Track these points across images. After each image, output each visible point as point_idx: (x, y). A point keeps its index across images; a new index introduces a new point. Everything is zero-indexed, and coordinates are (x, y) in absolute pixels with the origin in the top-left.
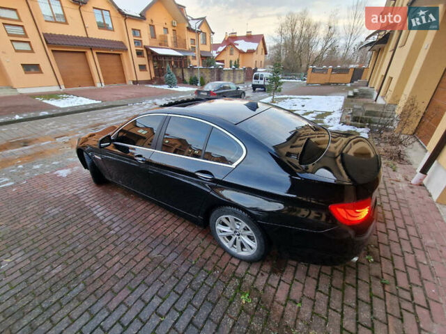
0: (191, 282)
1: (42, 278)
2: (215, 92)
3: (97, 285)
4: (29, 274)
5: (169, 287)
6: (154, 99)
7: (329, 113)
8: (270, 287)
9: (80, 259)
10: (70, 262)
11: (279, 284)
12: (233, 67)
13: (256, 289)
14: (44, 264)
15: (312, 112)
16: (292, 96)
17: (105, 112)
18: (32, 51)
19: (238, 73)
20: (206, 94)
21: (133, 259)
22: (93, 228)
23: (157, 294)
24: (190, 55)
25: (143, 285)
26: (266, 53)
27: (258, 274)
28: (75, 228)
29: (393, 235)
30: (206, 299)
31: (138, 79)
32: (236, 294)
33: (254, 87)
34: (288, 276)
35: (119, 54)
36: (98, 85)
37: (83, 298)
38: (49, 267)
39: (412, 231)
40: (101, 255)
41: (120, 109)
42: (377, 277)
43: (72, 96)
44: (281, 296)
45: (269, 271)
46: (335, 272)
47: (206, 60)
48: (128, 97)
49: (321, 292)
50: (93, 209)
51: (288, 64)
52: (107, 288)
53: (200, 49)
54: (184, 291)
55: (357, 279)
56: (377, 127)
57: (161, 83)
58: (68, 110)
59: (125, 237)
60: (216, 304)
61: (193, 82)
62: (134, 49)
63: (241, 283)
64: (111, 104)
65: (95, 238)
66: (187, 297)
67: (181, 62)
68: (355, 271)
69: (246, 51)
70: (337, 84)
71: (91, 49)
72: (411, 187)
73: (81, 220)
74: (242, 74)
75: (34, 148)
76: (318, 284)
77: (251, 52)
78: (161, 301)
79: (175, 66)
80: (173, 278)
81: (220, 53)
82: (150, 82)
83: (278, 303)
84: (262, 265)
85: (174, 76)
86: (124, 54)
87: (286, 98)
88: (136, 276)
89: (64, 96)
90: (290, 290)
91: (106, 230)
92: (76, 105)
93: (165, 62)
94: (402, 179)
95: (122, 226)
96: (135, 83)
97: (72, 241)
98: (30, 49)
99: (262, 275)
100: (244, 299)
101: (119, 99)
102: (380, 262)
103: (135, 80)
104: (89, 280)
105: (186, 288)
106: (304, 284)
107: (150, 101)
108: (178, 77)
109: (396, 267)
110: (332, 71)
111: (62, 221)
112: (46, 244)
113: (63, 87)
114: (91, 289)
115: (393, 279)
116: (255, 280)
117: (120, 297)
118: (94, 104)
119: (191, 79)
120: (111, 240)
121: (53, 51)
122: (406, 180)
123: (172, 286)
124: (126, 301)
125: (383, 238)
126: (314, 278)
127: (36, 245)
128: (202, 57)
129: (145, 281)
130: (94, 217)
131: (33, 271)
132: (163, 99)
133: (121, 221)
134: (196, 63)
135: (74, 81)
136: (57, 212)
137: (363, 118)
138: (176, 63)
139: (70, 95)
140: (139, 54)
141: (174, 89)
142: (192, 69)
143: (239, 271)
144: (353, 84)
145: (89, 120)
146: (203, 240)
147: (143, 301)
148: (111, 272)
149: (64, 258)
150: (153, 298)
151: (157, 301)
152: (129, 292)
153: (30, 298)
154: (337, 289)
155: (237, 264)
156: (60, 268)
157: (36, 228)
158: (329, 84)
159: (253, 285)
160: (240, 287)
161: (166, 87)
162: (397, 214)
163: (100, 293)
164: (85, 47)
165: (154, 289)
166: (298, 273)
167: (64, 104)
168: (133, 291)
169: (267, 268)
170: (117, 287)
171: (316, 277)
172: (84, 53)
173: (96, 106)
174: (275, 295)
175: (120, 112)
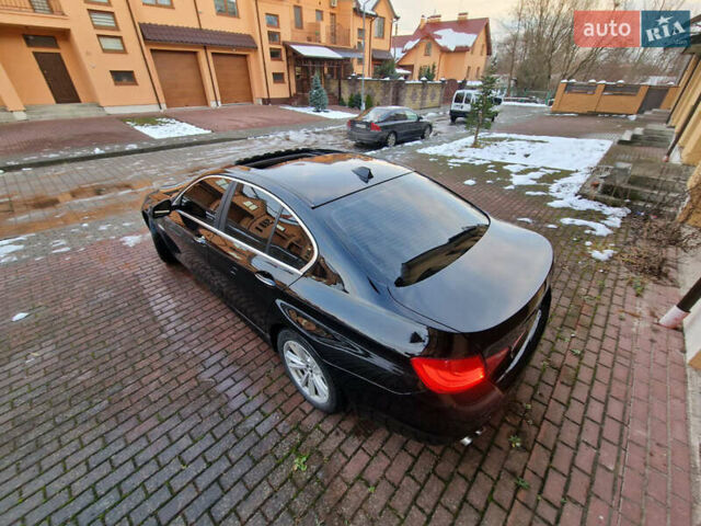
0: (238, 425)
1: (66, 383)
2: (379, 125)
3: (122, 406)
4: (53, 376)
5: (208, 425)
6: (287, 130)
7: (566, 174)
8: (341, 454)
9: (114, 367)
10: (102, 368)
11: (355, 453)
12: (424, 79)
13: (320, 454)
14: (73, 367)
15: (536, 170)
16: (513, 136)
17: (213, 149)
18: (124, 51)
19: (430, 89)
20: (364, 126)
21: (176, 378)
22: (142, 326)
23: (189, 432)
24: (355, 57)
25: (176, 417)
26: (489, 53)
27: (331, 432)
28: (121, 323)
29: (576, 410)
30: (247, 453)
31: (271, 97)
32: (289, 454)
33: (454, 115)
34: (373, 444)
35: (245, 56)
36: (213, 104)
37: (102, 419)
38: (76, 372)
39: (615, 409)
40: (139, 366)
41: (234, 145)
42: (513, 474)
43: (174, 121)
44: (351, 471)
45: (348, 431)
46: (449, 451)
47: (382, 65)
48: (250, 126)
49: (413, 477)
50: (151, 299)
51: (527, 74)
52: (132, 413)
53: (373, 46)
54: (224, 436)
55: (479, 469)
56: (643, 209)
57: (304, 103)
58: (163, 144)
59: (176, 346)
60: (258, 462)
61: (354, 104)
62: (267, 46)
63: (302, 441)
64: (223, 136)
65: (141, 341)
66: (224, 445)
67: (338, 69)
68: (480, 456)
69: (452, 49)
70: (610, 114)
71: (205, 48)
72: (655, 331)
73: (131, 312)
74: (438, 92)
75: (109, 199)
76: (414, 464)
77: (461, 50)
78: (191, 442)
79: (329, 76)
80: (216, 414)
81: (408, 52)
82: (287, 101)
83: (343, 480)
84: (343, 420)
85: (324, 92)
86: (252, 56)
87: (501, 140)
88: (172, 402)
89: (164, 120)
90: (368, 465)
91: (157, 331)
92: (176, 135)
93: (314, 68)
94: (645, 313)
95: (179, 329)
96: (267, 101)
97: (113, 340)
98: (121, 48)
99: (337, 434)
100: (297, 463)
101: (237, 128)
102: (530, 452)
103: (266, 97)
104: (116, 398)
105: (228, 432)
106: (392, 461)
107: (281, 135)
108: (331, 95)
109: (554, 465)
110: (605, 90)
111: (109, 311)
112: (82, 340)
113: (164, 106)
114: (114, 410)
115: (540, 482)
116: (324, 440)
117: (144, 428)
118: (201, 135)
119: (351, 99)
120: (159, 347)
121: (152, 51)
122: (653, 315)
123: (211, 426)
124: (149, 434)
125: (556, 412)
126: (411, 455)
127: (72, 339)
128: (374, 60)
129: (181, 412)
130: (149, 311)
131: (58, 373)
132: (302, 131)
133: (180, 321)
134: (363, 70)
135: (180, 97)
136: (108, 297)
137: (622, 189)
138: (331, 71)
139: (171, 118)
140: (275, 55)
141: (322, 114)
142: (356, 81)
143: (306, 422)
144: (641, 117)
145: (189, 160)
146: (276, 366)
147: (169, 438)
148: (145, 391)
149: (96, 363)
150: (182, 437)
151: (186, 441)
152: (158, 422)
153: (47, 407)
154: (439, 478)
155: (307, 412)
156: (88, 375)
157: (78, 315)
158: (594, 114)
159: (318, 446)
160: (299, 446)
161: (309, 111)
162: (603, 374)
163: (123, 417)
164: (197, 45)
165: (187, 425)
166: (389, 443)
167: (161, 133)
168: (162, 422)
169: (348, 425)
170: (144, 414)
171: (416, 454)
172: (195, 53)
173: (203, 138)
174: (342, 468)
175: (232, 150)
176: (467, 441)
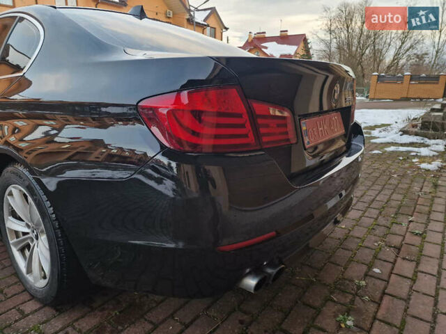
29: (426, 283)
110: (411, 80)
125: (400, 286)
158: (406, 99)
176: (251, 282)
